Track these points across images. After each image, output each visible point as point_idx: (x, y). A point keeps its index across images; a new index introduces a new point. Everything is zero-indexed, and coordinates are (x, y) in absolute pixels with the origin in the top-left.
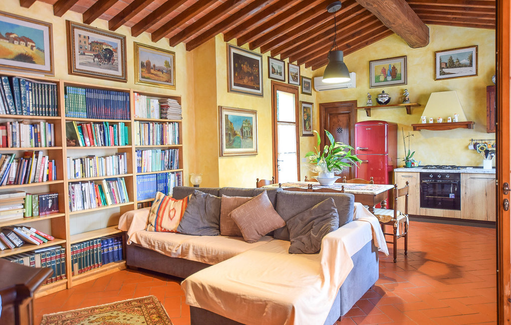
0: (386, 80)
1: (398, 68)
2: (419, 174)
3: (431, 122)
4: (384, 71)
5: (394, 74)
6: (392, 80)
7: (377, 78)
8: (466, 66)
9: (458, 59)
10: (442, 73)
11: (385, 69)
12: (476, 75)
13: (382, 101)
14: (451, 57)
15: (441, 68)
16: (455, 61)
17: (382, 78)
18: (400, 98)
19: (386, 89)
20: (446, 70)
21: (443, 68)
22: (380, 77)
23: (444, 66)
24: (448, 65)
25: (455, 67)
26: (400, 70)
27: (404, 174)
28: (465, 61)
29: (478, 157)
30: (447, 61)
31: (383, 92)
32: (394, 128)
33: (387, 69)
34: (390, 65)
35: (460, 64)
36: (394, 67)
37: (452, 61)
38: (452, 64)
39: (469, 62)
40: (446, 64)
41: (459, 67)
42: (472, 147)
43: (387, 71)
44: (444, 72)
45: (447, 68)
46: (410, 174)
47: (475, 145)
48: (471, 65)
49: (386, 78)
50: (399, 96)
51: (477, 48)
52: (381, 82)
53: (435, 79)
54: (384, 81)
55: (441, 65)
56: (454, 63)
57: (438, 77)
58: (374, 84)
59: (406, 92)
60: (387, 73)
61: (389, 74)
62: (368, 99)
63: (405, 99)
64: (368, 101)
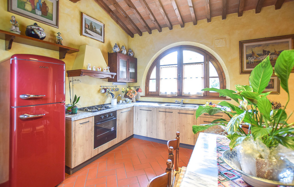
0: (33, 12)
1: (49, 6)
2: (94, 117)
5: (44, 10)
7: (21, 4)
8: (99, 34)
10: (86, 32)
12: (104, 42)
13: (39, 35)
14: (91, 23)
15: (86, 28)
16: (94, 27)
17: (28, 7)
20: (88, 30)
21: (87, 28)
22: (26, 4)
25: (94, 32)
26: (51, 9)
27: (82, 121)
28: (98, 30)
29: (104, 98)
30: (89, 24)
31: (35, 24)
35: (96, 31)
36: (44, 4)
37: (92, 26)
39: (100, 32)
40: (89, 26)
41: (96, 33)
42: (103, 91)
43: (35, 2)
46: (87, 120)
47: (105, 90)
48: (101, 35)
49: (34, 9)
50: (49, 37)
51: (104, 25)
52: (28, 11)
53: (81, 34)
54: (31, 12)
55: (85, 25)
56: (93, 28)
57: (84, 34)
58: (15, 8)
59: (59, 35)
60: (35, 5)
61: (38, 7)
62: (14, 25)
63: (58, 42)
64: (14, 28)
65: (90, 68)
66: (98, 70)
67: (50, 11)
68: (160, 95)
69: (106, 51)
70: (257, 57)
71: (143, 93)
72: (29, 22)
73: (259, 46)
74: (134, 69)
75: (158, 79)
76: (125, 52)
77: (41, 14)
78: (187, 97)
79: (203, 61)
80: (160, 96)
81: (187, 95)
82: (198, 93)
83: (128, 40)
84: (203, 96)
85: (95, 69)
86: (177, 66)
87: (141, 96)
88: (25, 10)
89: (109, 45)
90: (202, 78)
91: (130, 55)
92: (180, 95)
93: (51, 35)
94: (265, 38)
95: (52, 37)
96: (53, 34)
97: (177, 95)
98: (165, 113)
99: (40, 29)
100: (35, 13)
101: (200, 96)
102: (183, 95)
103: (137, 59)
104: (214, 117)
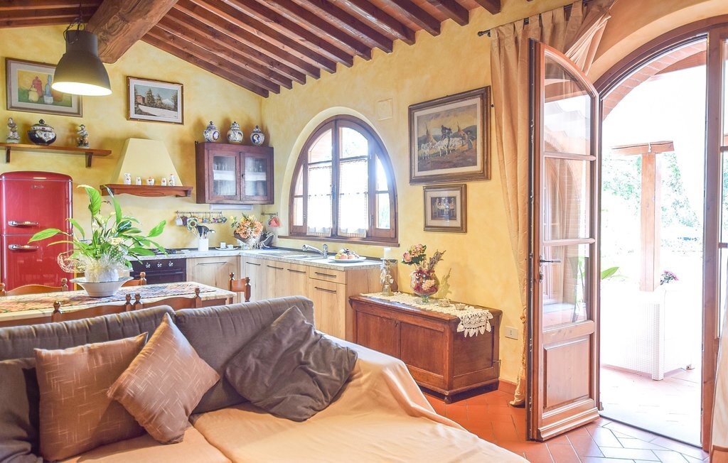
0: (41, 101)
3: (139, 183)
4: (37, 84)
6: (53, 104)
7: (24, 95)
8: (169, 109)
9: (159, 97)
10: (138, 112)
11: (39, 82)
12: (182, 123)
13: (44, 138)
14: (150, 91)
15: (137, 104)
16: (155, 98)
17: (34, 96)
18: (68, 137)
19: (47, 118)
20: (142, 108)
21: (140, 104)
22: (30, 93)
23: (140, 101)
24: (146, 101)
25: (156, 107)
28: (168, 101)
29: (185, 236)
30: (144, 95)
31: (41, 121)
32: (57, 186)
34: (49, 77)
35: (162, 103)
37: (152, 97)
38: (151, 101)
39: (173, 104)
40: (143, 98)
41: (161, 108)
42: (180, 222)
43: (43, 86)
44: (140, 110)
45: (145, 105)
47: (184, 219)
48: (175, 109)
49: (41, 97)
50: (68, 133)
51: (182, 87)
52: (33, 102)
53: (128, 117)
54: (37, 103)
55: (136, 98)
56: (153, 100)
57: (133, 115)
58: (15, 102)
59: (82, 129)
60: (43, 90)
61: (47, 92)
62: (11, 130)
63: (81, 141)
64: (11, 134)
65: (130, 180)
66: (148, 183)
68: (307, 234)
69: (190, 139)
70: (433, 145)
71: (283, 229)
72: (34, 118)
73: (437, 115)
74: (264, 173)
75: (305, 196)
76: (237, 137)
77: (52, 101)
78: (345, 239)
79: (366, 154)
80: (310, 236)
82: (359, 230)
83: (261, 103)
84: (365, 236)
86: (330, 164)
87: (279, 237)
88: (29, 101)
89: (200, 127)
90: (365, 193)
91: (254, 141)
92: (335, 236)
93: (71, 131)
94: (447, 96)
95: (73, 133)
96: (73, 128)
97: (330, 235)
99: (46, 128)
100: (44, 103)
101: (361, 236)
102: (339, 234)
103: (273, 148)
104: (328, 278)
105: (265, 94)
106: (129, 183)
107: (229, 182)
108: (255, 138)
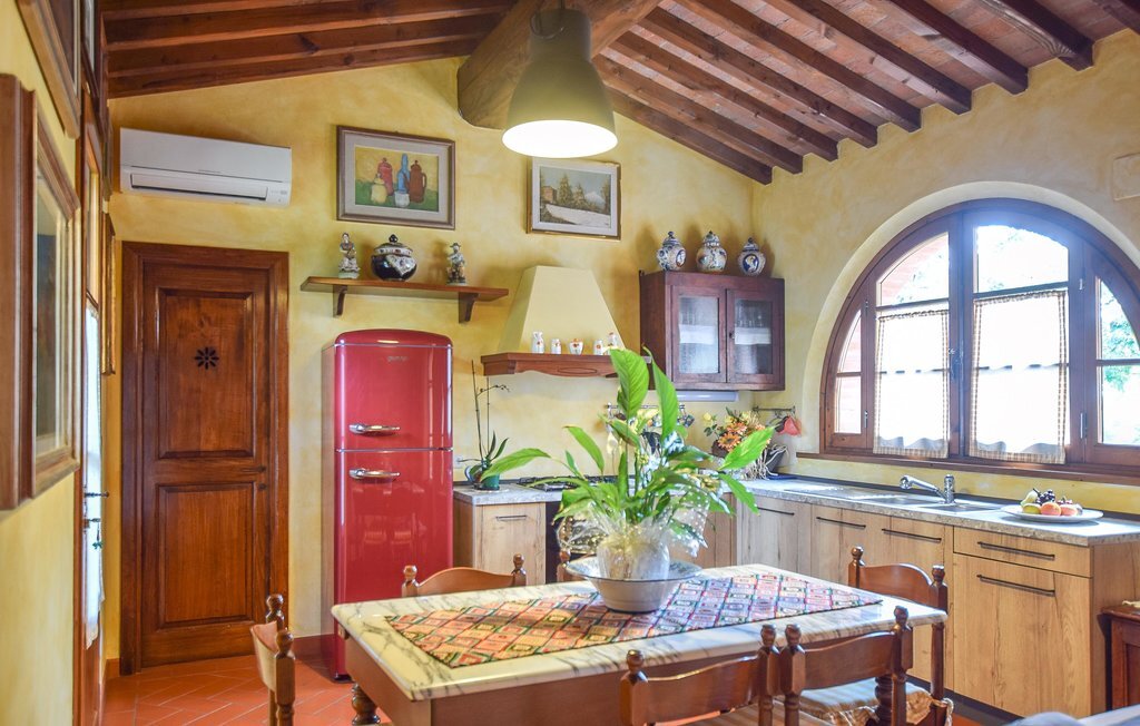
0: (390, 203)
1: (429, 170)
2: (543, 507)
3: (558, 350)
4: (385, 170)
5: (415, 186)
6: (410, 207)
7: (364, 191)
8: (596, 210)
9: (580, 188)
10: (546, 217)
11: (389, 166)
12: (618, 237)
13: (399, 268)
14: (565, 177)
15: (544, 202)
16: (574, 190)
17: (379, 193)
18: (431, 267)
19: (400, 231)
20: (554, 210)
21: (548, 202)
22: (374, 188)
23: (549, 197)
24: (558, 197)
25: (575, 207)
26: (434, 178)
27: (502, 512)
28: (594, 196)
30: (556, 186)
31: (393, 238)
33: (396, 166)
34: (404, 157)
35: (585, 200)
36: (416, 168)
37: (569, 188)
38: (567, 197)
39: (604, 201)
40: (554, 192)
41: (583, 209)
43: (394, 174)
44: (548, 214)
45: (557, 205)
46: (520, 511)
48: (607, 211)
49: (391, 194)
50: (430, 260)
51: (619, 170)
52: (377, 204)
53: (529, 228)
54: (384, 205)
55: (542, 192)
56: (571, 194)
57: (537, 224)
58: (351, 206)
59: (456, 251)
60: (394, 181)
61: (400, 186)
62: (347, 256)
63: (454, 274)
64: (347, 262)
65: (541, 346)
66: (572, 350)
67: (430, 185)
68: (875, 451)
69: (631, 268)
71: (808, 440)
72: (379, 233)
74: (767, 330)
75: (868, 375)
76: (716, 260)
77: (407, 202)
78: (993, 464)
79: (1065, 279)
80: (877, 455)
81: (992, 457)
82: (1039, 446)
83: (751, 198)
84: (1062, 460)
85: (559, 348)
86: (945, 306)
87: (800, 455)
88: (371, 203)
89: (647, 242)
90: (1060, 365)
91: (747, 267)
92: (960, 454)
93: (435, 255)
95: (438, 260)
96: (440, 252)
97: (945, 456)
98: (837, 526)
99: (403, 251)
100: (395, 206)
101: (1050, 460)
102: (972, 453)
103: (782, 281)
104: (1021, 559)
105: (764, 175)
106: (540, 350)
107: (704, 347)
108: (749, 261)
